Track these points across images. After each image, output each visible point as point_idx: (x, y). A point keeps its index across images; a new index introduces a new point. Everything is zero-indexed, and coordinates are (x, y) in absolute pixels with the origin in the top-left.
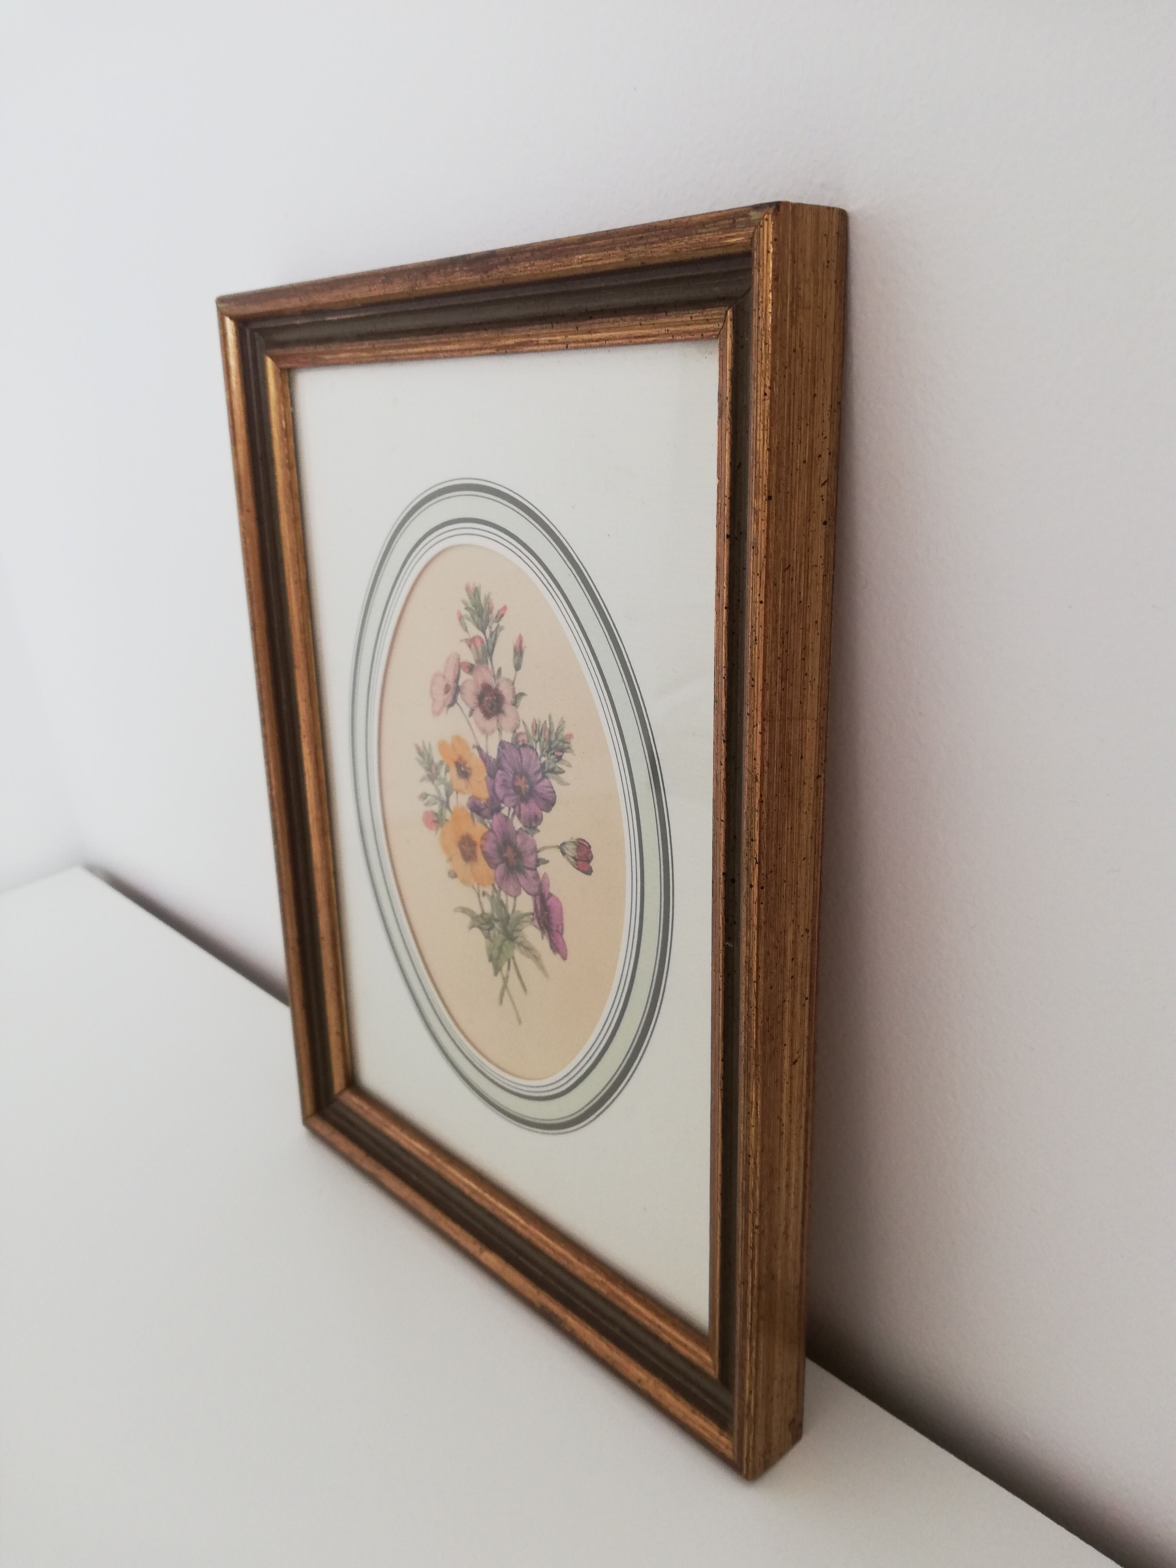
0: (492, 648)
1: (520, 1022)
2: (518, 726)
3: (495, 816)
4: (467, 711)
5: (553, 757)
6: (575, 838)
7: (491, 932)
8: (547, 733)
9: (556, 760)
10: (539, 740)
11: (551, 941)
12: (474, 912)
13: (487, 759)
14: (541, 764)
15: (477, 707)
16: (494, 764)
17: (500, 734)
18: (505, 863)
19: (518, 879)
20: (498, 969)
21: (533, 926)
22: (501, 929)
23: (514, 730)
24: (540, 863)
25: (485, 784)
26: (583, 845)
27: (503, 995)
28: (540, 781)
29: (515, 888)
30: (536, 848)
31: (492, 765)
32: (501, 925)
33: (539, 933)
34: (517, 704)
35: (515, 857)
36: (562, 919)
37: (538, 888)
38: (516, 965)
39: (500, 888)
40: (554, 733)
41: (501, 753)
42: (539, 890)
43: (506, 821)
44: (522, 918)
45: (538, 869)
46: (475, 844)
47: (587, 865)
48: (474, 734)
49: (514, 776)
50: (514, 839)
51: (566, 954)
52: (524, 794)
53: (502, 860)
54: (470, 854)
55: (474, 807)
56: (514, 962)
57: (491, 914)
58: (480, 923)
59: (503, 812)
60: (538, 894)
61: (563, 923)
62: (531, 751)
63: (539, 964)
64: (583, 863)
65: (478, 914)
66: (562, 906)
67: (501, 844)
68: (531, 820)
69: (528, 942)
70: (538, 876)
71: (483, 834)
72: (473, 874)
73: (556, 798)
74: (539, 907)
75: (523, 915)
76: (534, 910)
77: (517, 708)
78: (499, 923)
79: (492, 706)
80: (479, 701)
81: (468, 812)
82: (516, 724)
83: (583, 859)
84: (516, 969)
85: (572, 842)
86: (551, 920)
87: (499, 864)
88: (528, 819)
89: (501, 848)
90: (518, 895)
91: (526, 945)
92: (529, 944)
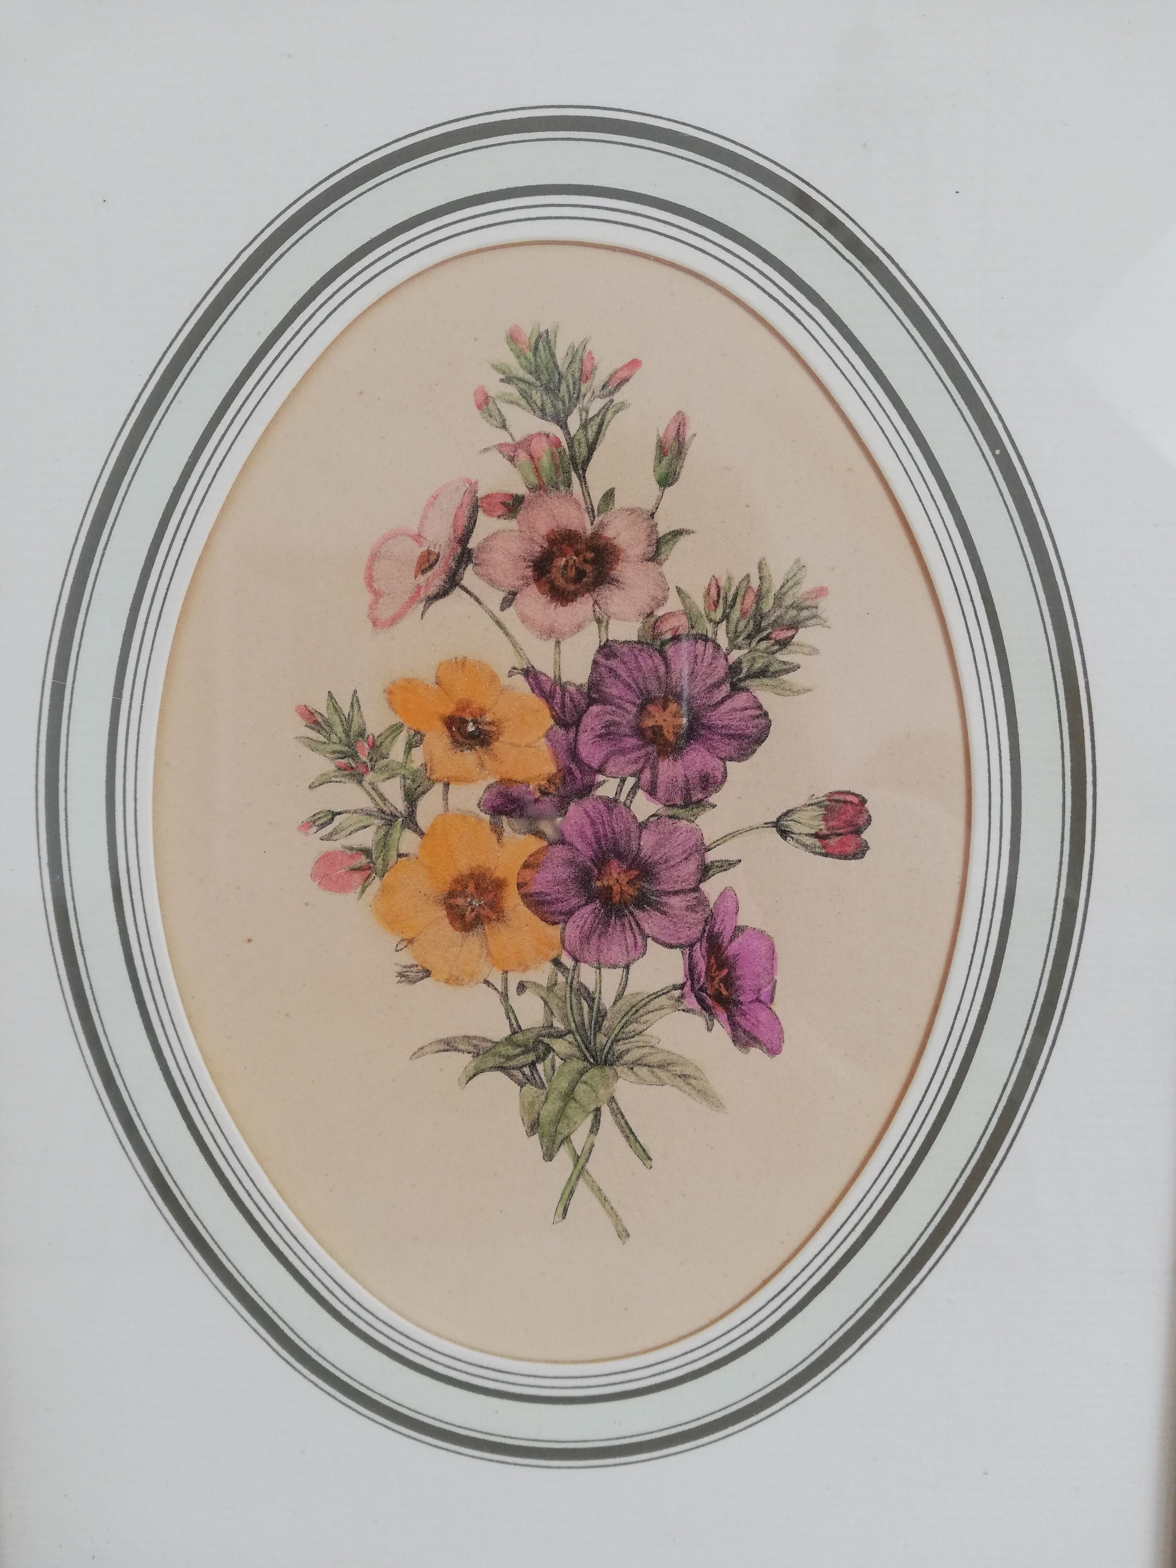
0: (584, 450)
1: (624, 1233)
2: (660, 602)
3: (572, 807)
4: (494, 598)
5: (764, 645)
6: (821, 793)
7: (540, 1067)
8: (750, 599)
9: (777, 647)
10: (726, 617)
11: (734, 1025)
12: (485, 1040)
13: (555, 690)
14: (730, 667)
15: (528, 585)
16: (577, 697)
17: (603, 629)
18: (597, 901)
19: (638, 925)
20: (558, 1142)
21: (682, 1012)
22: (574, 1050)
23: (648, 611)
24: (711, 872)
25: (543, 744)
26: (845, 802)
27: (572, 1193)
28: (723, 701)
29: (627, 947)
30: (703, 844)
31: (572, 700)
32: (576, 1040)
33: (698, 1021)
34: (663, 557)
35: (634, 879)
36: (771, 970)
37: (700, 927)
38: (618, 1114)
39: (577, 961)
40: (771, 596)
41: (603, 669)
42: (704, 930)
43: (610, 810)
44: (644, 1005)
45: (704, 886)
46: (500, 885)
47: (852, 840)
48: (515, 645)
49: (642, 708)
50: (634, 843)
51: (781, 1040)
52: (671, 738)
53: (589, 898)
54: (482, 911)
55: (502, 804)
56: (612, 1111)
57: (543, 1027)
58: (503, 1056)
59: (600, 792)
60: (700, 940)
61: (776, 977)
62: (700, 645)
63: (694, 1088)
64: (842, 839)
65: (498, 1040)
66: (772, 944)
67: (589, 864)
68: (688, 790)
69: (663, 1051)
70: (702, 901)
71: (530, 856)
72: (489, 953)
73: (768, 726)
74: (702, 966)
75: (651, 997)
76: (686, 976)
77: (660, 564)
78: (569, 1037)
79: (581, 574)
80: (534, 571)
81: (481, 820)
82: (654, 598)
83: (841, 831)
84: (618, 1123)
85: (812, 805)
86: (739, 982)
87: (579, 907)
88: (681, 789)
89: (588, 872)
90: (634, 960)
91: (656, 1059)
92: (663, 1056)
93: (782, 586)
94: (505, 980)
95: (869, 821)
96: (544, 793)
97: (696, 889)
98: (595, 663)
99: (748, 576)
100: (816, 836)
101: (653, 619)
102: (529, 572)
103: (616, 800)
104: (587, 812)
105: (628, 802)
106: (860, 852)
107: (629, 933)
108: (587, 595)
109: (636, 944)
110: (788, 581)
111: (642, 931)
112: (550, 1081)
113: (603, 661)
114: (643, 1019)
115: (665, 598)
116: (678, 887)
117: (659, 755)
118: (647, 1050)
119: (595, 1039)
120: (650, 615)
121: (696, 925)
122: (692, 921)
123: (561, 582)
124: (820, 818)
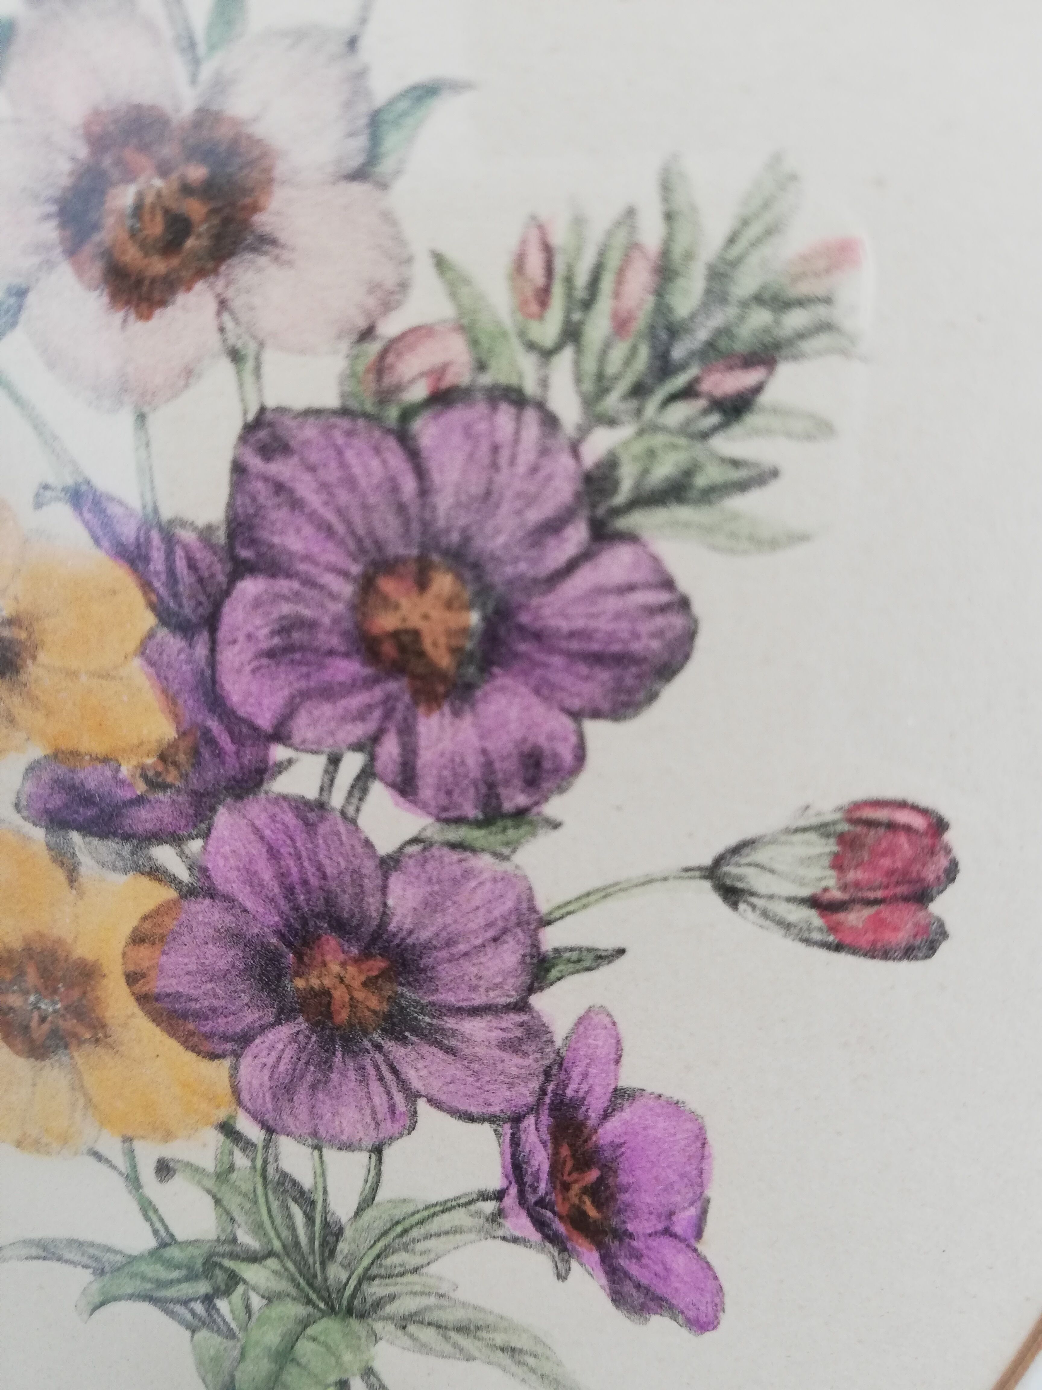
2: (391, 296)
3: (223, 818)
5: (679, 412)
6: (830, 802)
7: (222, 1305)
8: (639, 279)
9: (714, 419)
10: (572, 333)
11: (614, 1274)
12: (109, 1249)
13: (148, 541)
14: (588, 479)
15: (49, 265)
16: (204, 557)
17: (248, 377)
18: (301, 1019)
19: (395, 1071)
21: (499, 1242)
22: (283, 1285)
23: (362, 324)
24: (554, 973)
26: (892, 826)
28: (571, 567)
29: (374, 1112)
30: (532, 909)
31: (192, 565)
32: (286, 1269)
34: (389, 165)
35: (377, 977)
36: (698, 1178)
37: (535, 1085)
39: (270, 1131)
40: (699, 268)
41: (260, 485)
42: (543, 1091)
43: (310, 826)
44: (422, 1222)
45: (538, 1001)
47: (904, 916)
48: (38, 426)
49: (367, 586)
50: (371, 900)
51: (718, 1307)
52: (444, 661)
53: (281, 1011)
54: (61, 1022)
55: (66, 806)
57: (218, 1240)
58: (150, 1280)
59: (282, 784)
60: (534, 1109)
62: (505, 417)
63: (533, 1371)
64: (878, 913)
65: (135, 1253)
66: (702, 1129)
67: (274, 940)
68: (491, 786)
69: (464, 1305)
70: (539, 1032)
71: (145, 918)
72: (89, 1102)
73: (690, 635)
74: (540, 1161)
75: (432, 1210)
76: (507, 1176)
77: (383, 186)
78: (272, 1263)
80: (63, 225)
81: (27, 839)
82: (374, 287)
83: (879, 894)
85: (804, 830)
86: (626, 1197)
87: (263, 1029)
88: (475, 783)
89: (273, 958)
90: (392, 1139)
91: (450, 1316)
92: (471, 1314)
93: (732, 240)
94: (131, 1155)
95: (951, 873)
96: (155, 784)
97: (521, 1006)
98: (239, 469)
99: (631, 213)
100: (814, 902)
101: (373, 348)
102: (51, 232)
103: (321, 806)
104: (257, 831)
105: (352, 808)
106: (924, 943)
107: (375, 1086)
108: (200, 286)
109: (392, 1109)
110: (746, 224)
111: (404, 1085)
112: (245, 1328)
113: (255, 462)
114: (420, 1247)
115: (404, 286)
116: (479, 999)
117: (416, 702)
118: (432, 1300)
120: (367, 334)
121: (526, 1080)
122: (515, 1071)
123: (130, 255)
124: (826, 861)
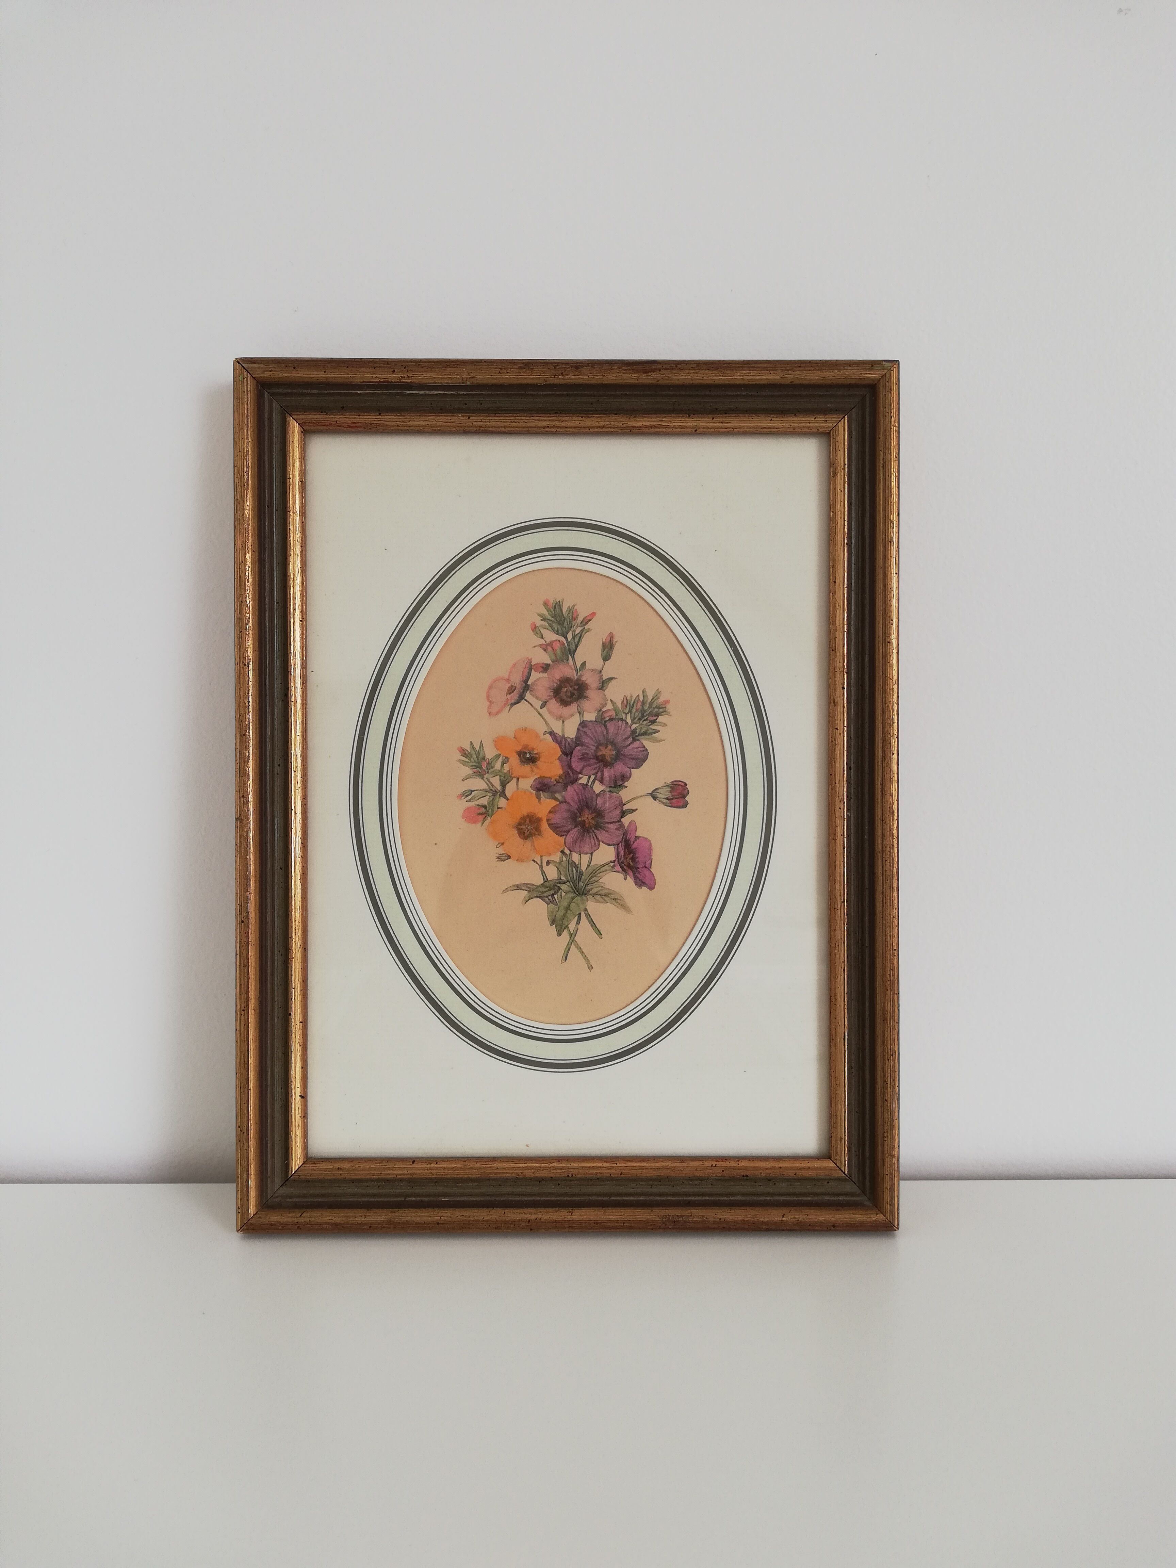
0: (574, 647)
1: (590, 967)
2: (604, 706)
3: (569, 788)
4: (538, 704)
5: (645, 722)
6: (669, 781)
7: (556, 896)
8: (639, 704)
9: (650, 723)
10: (630, 711)
11: (635, 878)
12: (533, 885)
13: (562, 740)
14: (632, 731)
15: (552, 699)
16: (571, 743)
17: (581, 716)
18: (579, 826)
19: (596, 836)
20: (563, 928)
21: (614, 872)
22: (570, 889)
24: (626, 814)
25: (557, 763)
26: (679, 785)
27: (569, 950)
28: (629, 745)
29: (592, 845)
30: (622, 802)
31: (569, 744)
32: (571, 885)
33: (621, 876)
34: (605, 688)
35: (594, 817)
36: (650, 854)
38: (588, 916)
39: (571, 851)
40: (648, 703)
41: (581, 732)
42: (623, 838)
43: (584, 789)
44: (599, 870)
45: (623, 820)
46: (539, 820)
47: (682, 801)
48: (546, 722)
49: (597, 747)
50: (594, 802)
51: (655, 883)
52: (609, 760)
53: (576, 825)
54: (532, 831)
55: (541, 787)
56: (585, 914)
57: (557, 879)
58: (541, 892)
59: (580, 781)
60: (621, 842)
61: (652, 857)
62: (620, 722)
63: (619, 904)
64: (678, 800)
65: (538, 885)
66: (651, 843)
67: (576, 811)
68: (616, 781)
69: (607, 889)
70: (622, 826)
71: (552, 808)
72: (535, 849)
73: (648, 755)
74: (622, 853)
75: (601, 866)
76: (616, 857)
77: (604, 691)
78: (568, 884)
79: (572, 694)
80: (554, 693)
81: (532, 793)
82: (601, 704)
83: (677, 797)
84: (588, 919)
85: (665, 786)
86: (637, 860)
87: (572, 829)
88: (613, 780)
89: (575, 814)
90: (595, 851)
91: (603, 892)
92: (607, 891)
93: (652, 700)
94: (541, 860)
95: (688, 792)
96: (558, 782)
97: (620, 821)
98: (578, 729)
99: (638, 695)
100: (667, 799)
101: (601, 712)
102: (552, 694)
103: (587, 785)
104: (575, 790)
105: (592, 786)
106: (685, 805)
107: (592, 839)
108: (575, 703)
109: (595, 844)
110: (654, 697)
111: (597, 838)
112: (560, 902)
113: (581, 728)
114: (598, 875)
115: (606, 704)
116: (612, 820)
117: (604, 766)
118: (600, 888)
119: (578, 884)
120: (600, 710)
121: (620, 836)
122: (618, 834)
123: (564, 698)
124: (669, 791)
